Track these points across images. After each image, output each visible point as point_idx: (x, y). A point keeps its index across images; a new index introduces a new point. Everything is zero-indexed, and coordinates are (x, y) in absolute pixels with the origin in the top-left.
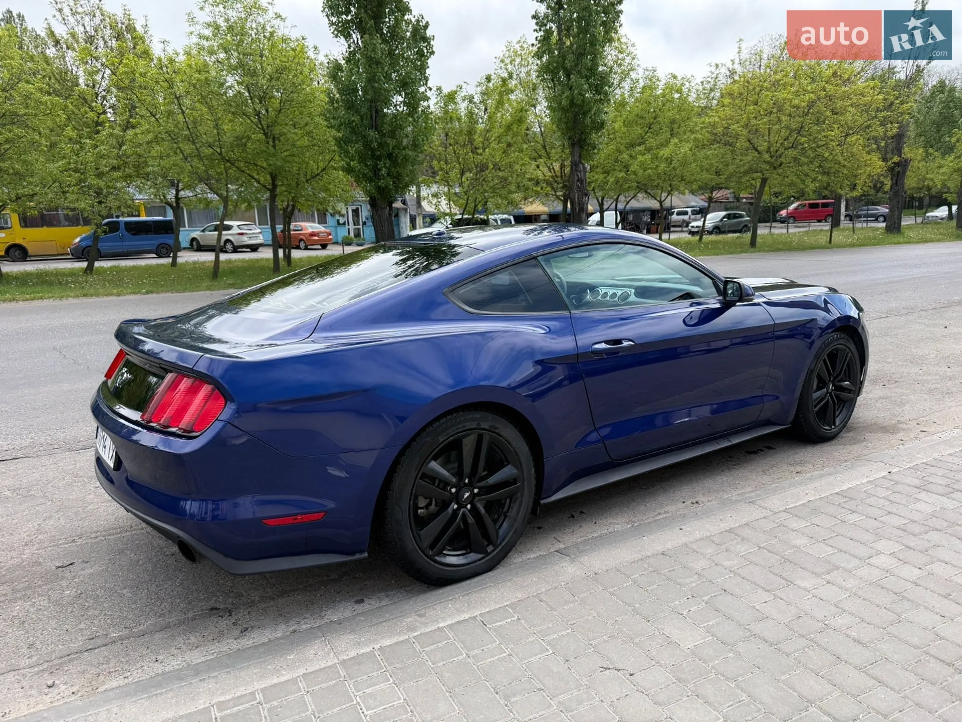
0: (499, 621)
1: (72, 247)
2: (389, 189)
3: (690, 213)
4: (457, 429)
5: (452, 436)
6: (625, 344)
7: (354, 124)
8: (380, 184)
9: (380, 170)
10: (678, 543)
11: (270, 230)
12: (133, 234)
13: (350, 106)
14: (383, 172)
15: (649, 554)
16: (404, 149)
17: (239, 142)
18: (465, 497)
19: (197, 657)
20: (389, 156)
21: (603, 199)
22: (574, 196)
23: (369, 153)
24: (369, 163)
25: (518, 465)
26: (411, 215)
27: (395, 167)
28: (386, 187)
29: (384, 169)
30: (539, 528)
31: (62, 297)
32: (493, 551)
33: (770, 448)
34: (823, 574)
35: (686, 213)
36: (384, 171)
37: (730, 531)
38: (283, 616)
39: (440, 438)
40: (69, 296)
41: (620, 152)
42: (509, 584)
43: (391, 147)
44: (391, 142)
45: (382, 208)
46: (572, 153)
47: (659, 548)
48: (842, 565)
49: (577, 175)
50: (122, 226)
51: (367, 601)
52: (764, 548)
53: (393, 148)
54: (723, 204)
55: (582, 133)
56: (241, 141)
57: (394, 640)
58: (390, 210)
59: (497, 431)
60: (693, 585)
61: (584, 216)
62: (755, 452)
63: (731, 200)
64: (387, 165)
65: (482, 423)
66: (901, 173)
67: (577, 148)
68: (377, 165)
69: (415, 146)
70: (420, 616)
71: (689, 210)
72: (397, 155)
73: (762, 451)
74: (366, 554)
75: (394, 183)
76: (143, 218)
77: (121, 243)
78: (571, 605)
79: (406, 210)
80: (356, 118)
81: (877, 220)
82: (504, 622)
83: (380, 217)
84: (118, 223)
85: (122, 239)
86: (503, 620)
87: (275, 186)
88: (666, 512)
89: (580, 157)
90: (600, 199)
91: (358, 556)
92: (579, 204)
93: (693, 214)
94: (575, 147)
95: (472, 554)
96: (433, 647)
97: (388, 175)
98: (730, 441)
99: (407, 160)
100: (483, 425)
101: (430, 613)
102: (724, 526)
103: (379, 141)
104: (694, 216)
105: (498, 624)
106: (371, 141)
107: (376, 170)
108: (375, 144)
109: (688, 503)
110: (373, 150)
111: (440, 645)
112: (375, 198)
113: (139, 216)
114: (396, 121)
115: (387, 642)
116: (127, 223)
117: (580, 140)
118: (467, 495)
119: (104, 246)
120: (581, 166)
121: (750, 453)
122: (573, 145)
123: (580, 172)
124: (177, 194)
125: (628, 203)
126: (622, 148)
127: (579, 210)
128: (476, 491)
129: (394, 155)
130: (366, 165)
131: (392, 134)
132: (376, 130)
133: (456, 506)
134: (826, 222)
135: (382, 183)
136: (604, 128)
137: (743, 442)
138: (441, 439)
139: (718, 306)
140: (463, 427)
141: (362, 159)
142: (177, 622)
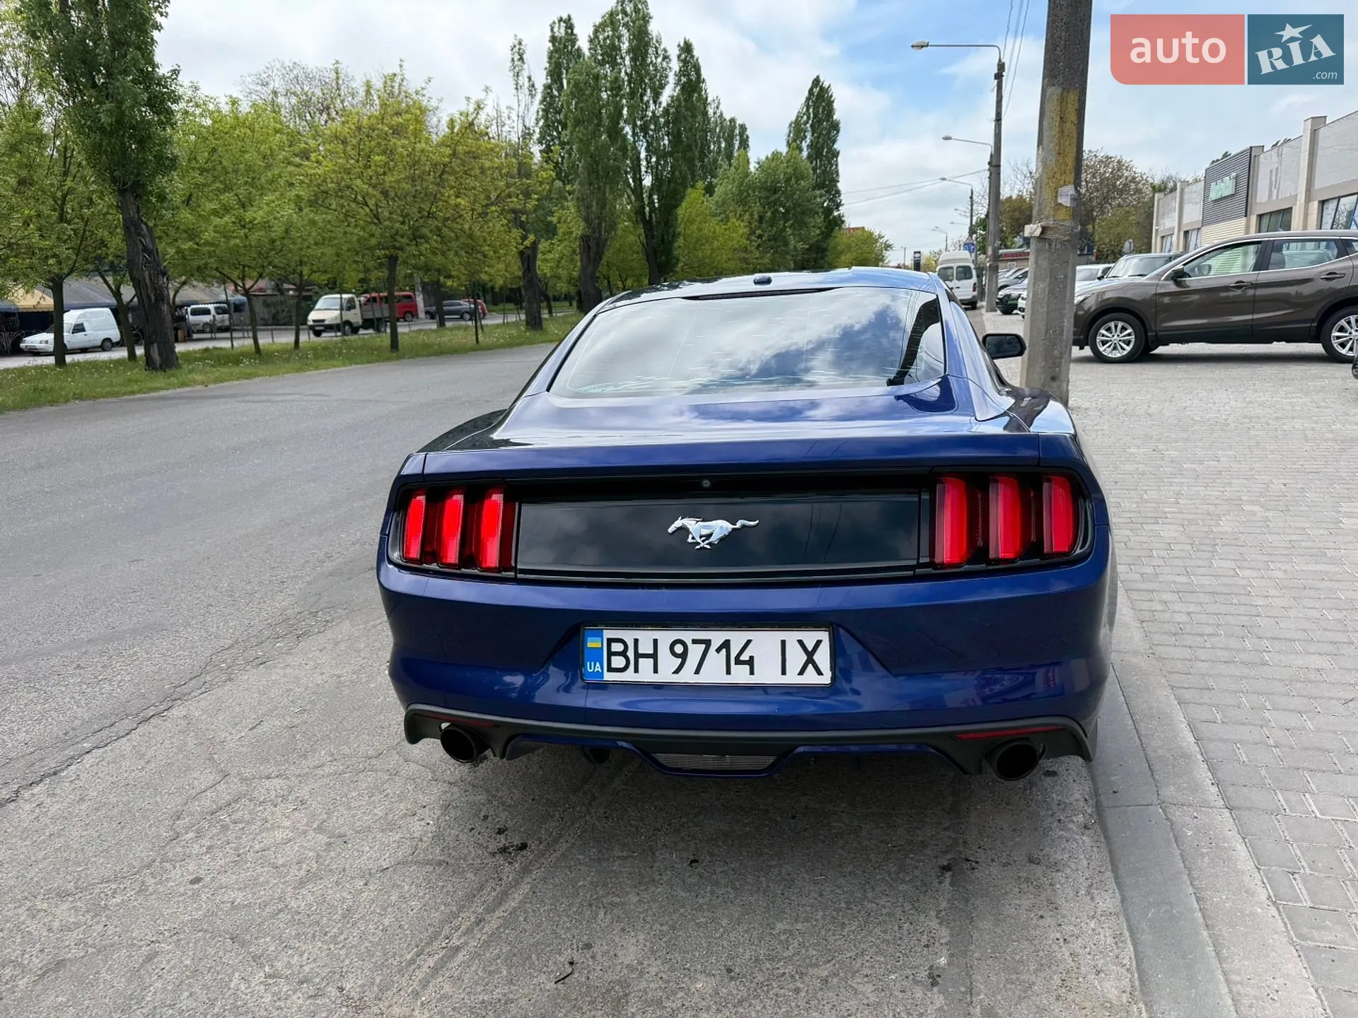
3: (213, 312)
35: (207, 312)
54: (261, 298)
63: (269, 292)
66: (531, 256)
71: (211, 307)
81: (462, 318)
93: (218, 314)
104: (221, 316)
134: (405, 321)
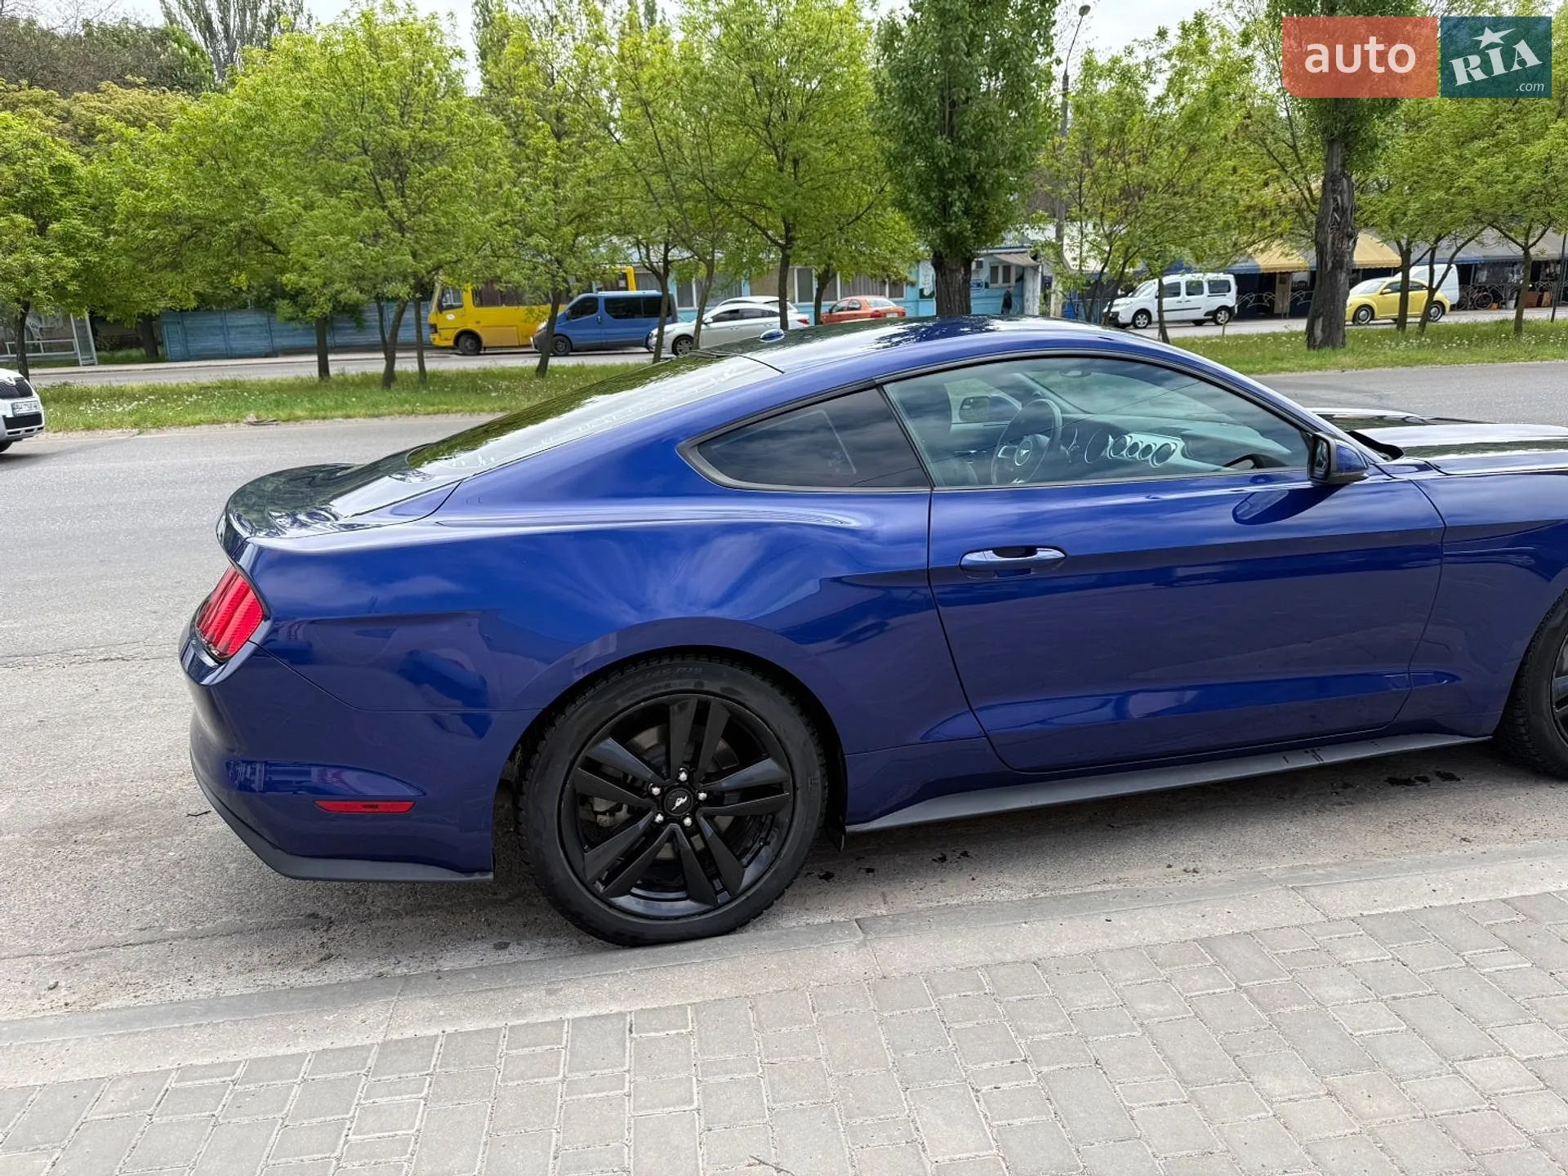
0: (656, 1030)
1: (536, 335)
2: (965, 237)
4: (655, 689)
5: (643, 700)
6: (1042, 554)
7: (912, 127)
8: (948, 229)
9: (952, 204)
10: (1080, 948)
11: (813, 310)
12: (616, 317)
13: (910, 98)
14: (956, 209)
15: (1009, 958)
16: (997, 166)
17: (734, 170)
18: (678, 804)
19: (235, 986)
20: (971, 180)
21: (1409, 243)
22: (1326, 239)
23: (935, 176)
24: (933, 195)
25: (786, 761)
26: (1043, 278)
27: (979, 199)
28: (960, 233)
29: (958, 204)
30: (870, 870)
31: (474, 411)
32: (728, 902)
33: (1450, 777)
34: (1331, 1071)
36: (957, 207)
37: (1206, 942)
38: (391, 947)
39: (619, 702)
40: (482, 410)
41: (1440, 151)
42: (725, 966)
43: (973, 166)
44: (973, 156)
45: (951, 271)
46: (1328, 160)
47: (1036, 950)
48: (1391, 1063)
49: (1335, 200)
50: (601, 305)
51: (513, 948)
52: (1246, 991)
53: (977, 166)
55: (1351, 119)
56: (737, 169)
57: (481, 1025)
58: (966, 274)
59: (737, 698)
60: (1044, 1037)
61: (1343, 277)
62: (1408, 782)
64: (965, 196)
65: (705, 682)
67: (1338, 150)
68: (946, 196)
69: (1015, 159)
70: (550, 992)
72: (983, 178)
73: (1425, 780)
74: (490, 876)
75: (973, 226)
76: (633, 292)
77: (598, 331)
78: (796, 1028)
79: (1035, 269)
80: (915, 118)
82: (662, 1034)
83: (947, 287)
84: (595, 299)
85: (600, 324)
86: (663, 1030)
87: (790, 240)
88: (1119, 881)
89: (1343, 165)
90: (1404, 242)
91: (477, 877)
92: (1335, 255)
94: (1336, 146)
95: (689, 903)
96: (526, 1051)
97: (965, 213)
98: (1317, 757)
99: (1000, 185)
100: (708, 686)
101: (570, 990)
102: (1200, 929)
103: (953, 155)
105: (653, 1034)
106: (940, 155)
107: (945, 207)
108: (946, 161)
109: (1178, 868)
110: (941, 171)
111: (539, 1049)
112: (941, 253)
113: (626, 289)
114: (984, 119)
115: (469, 1026)
116: (608, 300)
117: (1345, 134)
118: (680, 801)
119: (577, 335)
120: (1345, 181)
121: (1394, 782)
122: (1330, 143)
123: (1341, 193)
124: (666, 255)
125: (1459, 249)
126: (1445, 142)
127: (1333, 267)
128: (702, 796)
129: (979, 177)
130: (929, 199)
131: (978, 142)
132: (951, 135)
133: (659, 818)
135: (953, 228)
136: (1397, 107)
137: (1353, 761)
138: (621, 704)
139: (1308, 485)
140: (668, 686)
141: (923, 187)
142: (254, 926)
